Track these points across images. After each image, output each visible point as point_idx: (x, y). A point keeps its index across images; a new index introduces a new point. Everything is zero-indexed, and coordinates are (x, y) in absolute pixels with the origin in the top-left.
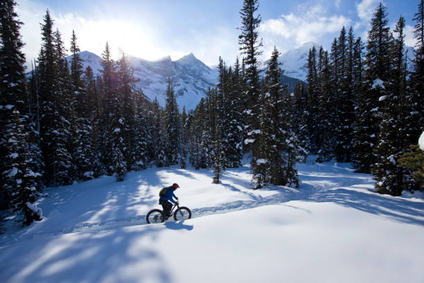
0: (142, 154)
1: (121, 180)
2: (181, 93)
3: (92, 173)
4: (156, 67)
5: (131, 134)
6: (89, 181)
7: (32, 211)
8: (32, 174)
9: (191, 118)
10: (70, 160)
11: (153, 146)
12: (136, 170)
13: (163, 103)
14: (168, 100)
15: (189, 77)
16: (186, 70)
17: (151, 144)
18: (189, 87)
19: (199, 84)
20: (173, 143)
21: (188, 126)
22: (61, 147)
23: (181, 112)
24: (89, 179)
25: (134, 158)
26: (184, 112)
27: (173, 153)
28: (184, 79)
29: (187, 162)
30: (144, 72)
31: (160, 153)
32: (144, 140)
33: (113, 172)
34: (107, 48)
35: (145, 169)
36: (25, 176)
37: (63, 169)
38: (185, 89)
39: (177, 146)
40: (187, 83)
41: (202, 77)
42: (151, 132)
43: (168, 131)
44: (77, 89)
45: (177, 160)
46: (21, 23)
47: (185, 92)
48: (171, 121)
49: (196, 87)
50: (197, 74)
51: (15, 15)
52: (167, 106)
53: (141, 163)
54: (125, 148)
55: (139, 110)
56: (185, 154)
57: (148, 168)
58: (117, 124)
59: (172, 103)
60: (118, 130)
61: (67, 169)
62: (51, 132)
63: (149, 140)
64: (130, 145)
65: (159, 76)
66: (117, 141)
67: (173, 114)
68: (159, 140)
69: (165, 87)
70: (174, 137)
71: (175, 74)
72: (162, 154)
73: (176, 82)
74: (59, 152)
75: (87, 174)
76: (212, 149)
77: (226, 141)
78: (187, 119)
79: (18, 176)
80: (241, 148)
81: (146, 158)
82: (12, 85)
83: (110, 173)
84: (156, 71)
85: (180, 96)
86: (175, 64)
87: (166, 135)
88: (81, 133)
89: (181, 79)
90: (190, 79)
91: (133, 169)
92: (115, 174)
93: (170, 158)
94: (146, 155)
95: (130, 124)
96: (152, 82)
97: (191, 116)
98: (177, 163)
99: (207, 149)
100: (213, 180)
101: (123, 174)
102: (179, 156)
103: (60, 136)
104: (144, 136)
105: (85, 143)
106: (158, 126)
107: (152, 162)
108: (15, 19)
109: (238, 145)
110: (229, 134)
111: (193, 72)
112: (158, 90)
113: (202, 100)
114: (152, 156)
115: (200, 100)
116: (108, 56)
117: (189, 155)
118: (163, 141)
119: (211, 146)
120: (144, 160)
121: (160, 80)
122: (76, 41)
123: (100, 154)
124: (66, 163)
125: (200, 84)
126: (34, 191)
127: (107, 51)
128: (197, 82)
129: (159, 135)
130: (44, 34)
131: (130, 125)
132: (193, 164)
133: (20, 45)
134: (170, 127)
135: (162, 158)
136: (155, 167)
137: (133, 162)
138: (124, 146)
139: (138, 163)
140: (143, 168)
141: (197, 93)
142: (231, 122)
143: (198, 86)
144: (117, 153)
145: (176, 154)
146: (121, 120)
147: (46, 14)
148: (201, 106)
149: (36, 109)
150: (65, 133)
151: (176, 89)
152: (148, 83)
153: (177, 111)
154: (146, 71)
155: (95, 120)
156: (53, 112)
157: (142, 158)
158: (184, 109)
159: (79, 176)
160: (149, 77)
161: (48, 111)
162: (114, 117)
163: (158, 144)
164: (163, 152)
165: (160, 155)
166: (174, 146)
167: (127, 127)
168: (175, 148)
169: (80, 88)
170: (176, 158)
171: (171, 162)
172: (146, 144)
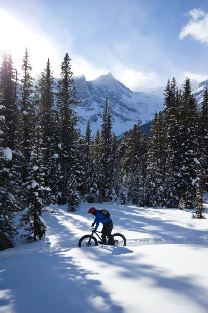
2: (94, 119)
19: (117, 109)
20: (107, 175)
27: (106, 187)
28: (99, 102)
31: (92, 186)
34: (48, 66)
38: (99, 115)
40: (103, 107)
41: (121, 100)
45: (111, 196)
47: (99, 117)
49: (113, 113)
50: (115, 97)
60: (56, 156)
67: (109, 142)
68: (92, 171)
71: (88, 97)
72: (94, 187)
73: (90, 106)
76: (160, 184)
77: (179, 175)
80: (198, 185)
86: (90, 85)
89: (95, 102)
93: (103, 193)
98: (111, 199)
102: (114, 191)
107: (86, 196)
109: (194, 181)
110: (183, 168)
111: (109, 95)
119: (159, 180)
122: (28, 58)
128: (114, 106)
129: (93, 165)
134: (106, 156)
135: (94, 192)
142: (186, 153)
143: (114, 110)
145: (110, 188)
146: (60, 146)
162: (52, 141)
163: (91, 175)
164: (95, 184)
165: (92, 189)
166: (108, 179)
167: (65, 153)
168: (109, 181)
169: (29, 108)
170: (109, 193)
171: (104, 197)
172: (84, 173)
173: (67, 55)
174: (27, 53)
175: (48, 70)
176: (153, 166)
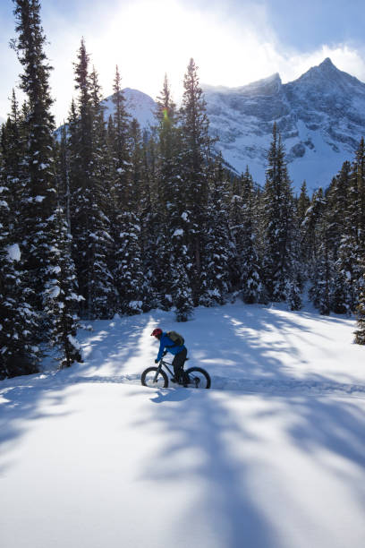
0: (219, 276)
1: (184, 319)
2: (299, 152)
3: (141, 303)
4: (249, 102)
5: (201, 239)
6: (136, 316)
7: (73, 347)
8: (74, 296)
9: (318, 206)
10: (110, 280)
11: (239, 263)
12: (207, 305)
13: (260, 178)
14: (271, 173)
15: (320, 114)
16: (313, 100)
17: (235, 259)
18: (319, 137)
19: (342, 129)
20: (276, 258)
21: (312, 224)
22: (99, 259)
23: (296, 193)
24: (136, 312)
25: (205, 282)
26: (303, 195)
27: (276, 279)
28: (307, 119)
29: (305, 298)
30: (225, 114)
31: (250, 276)
32: (222, 252)
33: (170, 305)
34: (166, 86)
35: (222, 304)
36: (67, 298)
37: (101, 293)
38: (307, 143)
39: (284, 265)
40: (314, 128)
41: (350, 110)
42: (235, 236)
43: (270, 235)
44: (120, 165)
45: (284, 292)
46: (51, 68)
47: (307, 148)
48: (275, 214)
49: (334, 136)
50: (338, 105)
51: (43, 57)
52: (268, 185)
53: (216, 292)
54: (190, 265)
55: (217, 195)
56: (300, 282)
57: (229, 304)
58: (178, 223)
59: (278, 179)
60: (179, 232)
61: (105, 294)
62: (87, 236)
63: (232, 250)
64: (198, 261)
65: (254, 119)
66: (178, 252)
67: (280, 201)
68: (251, 252)
69: (266, 141)
70: (279, 246)
71: (287, 113)
72: (254, 278)
73: (290, 129)
74: (97, 267)
75: (134, 304)
78: (309, 209)
79: (61, 298)
81: (225, 285)
82: (43, 166)
83: (166, 306)
84: (249, 111)
85: (297, 160)
86: (289, 90)
87: (264, 243)
88: (127, 237)
89: (300, 122)
90: (320, 119)
91: (202, 303)
92: (174, 309)
93: (270, 287)
94: (225, 279)
95: (200, 220)
96: (240, 133)
97: (319, 203)
98: (284, 298)
99: (348, 274)
100: (354, 336)
101: (186, 309)
102: (289, 285)
103: (100, 241)
104: (222, 243)
105: (132, 254)
106: (249, 224)
107: (235, 294)
108: (44, 63)
111: (327, 103)
112: (251, 149)
113: (346, 166)
114: (236, 281)
115: (340, 168)
116: (167, 99)
117: (308, 285)
118: (257, 252)
120: (221, 289)
121: (257, 127)
122: (120, 82)
123: (150, 274)
124: (105, 285)
125: (344, 127)
126: (76, 321)
127: (165, 90)
128: (337, 123)
129: (251, 243)
130: (78, 80)
131: (200, 224)
132: (316, 302)
133: (49, 102)
134: (273, 227)
135: (254, 287)
136: (239, 302)
137: (203, 292)
138: (188, 262)
139: (210, 292)
140: (220, 302)
141: (335, 148)
143: (338, 132)
144: (179, 273)
145: (282, 280)
146: (184, 215)
147: (80, 46)
148: (342, 182)
149: (66, 199)
150: (105, 237)
151: (288, 145)
152: (233, 136)
153: (288, 193)
154: (230, 111)
155: (144, 215)
156: (90, 205)
157: (218, 284)
158: (303, 190)
159: (121, 308)
160: (234, 125)
161: (85, 204)
162: (174, 209)
163: (248, 258)
164: (256, 274)
165: (250, 281)
166: (279, 264)
167: (194, 228)
168: (281, 268)
169: (125, 163)
170: (281, 289)
171: (271, 295)
172: (226, 258)
173: (192, 60)
174: (118, 74)
175: (167, 93)
176: (348, 241)
